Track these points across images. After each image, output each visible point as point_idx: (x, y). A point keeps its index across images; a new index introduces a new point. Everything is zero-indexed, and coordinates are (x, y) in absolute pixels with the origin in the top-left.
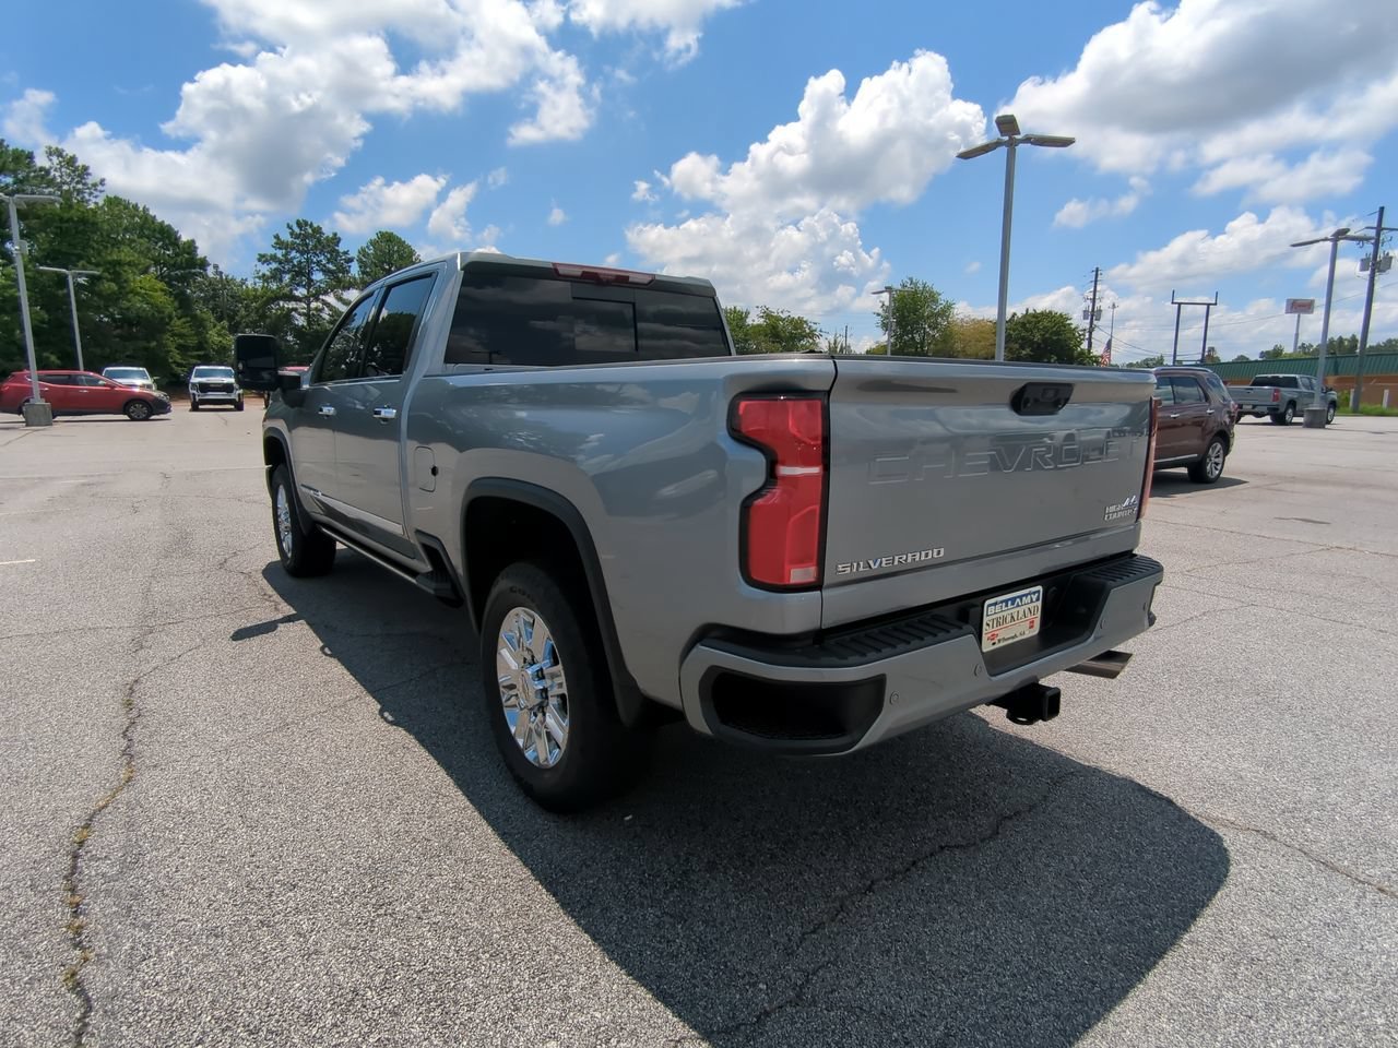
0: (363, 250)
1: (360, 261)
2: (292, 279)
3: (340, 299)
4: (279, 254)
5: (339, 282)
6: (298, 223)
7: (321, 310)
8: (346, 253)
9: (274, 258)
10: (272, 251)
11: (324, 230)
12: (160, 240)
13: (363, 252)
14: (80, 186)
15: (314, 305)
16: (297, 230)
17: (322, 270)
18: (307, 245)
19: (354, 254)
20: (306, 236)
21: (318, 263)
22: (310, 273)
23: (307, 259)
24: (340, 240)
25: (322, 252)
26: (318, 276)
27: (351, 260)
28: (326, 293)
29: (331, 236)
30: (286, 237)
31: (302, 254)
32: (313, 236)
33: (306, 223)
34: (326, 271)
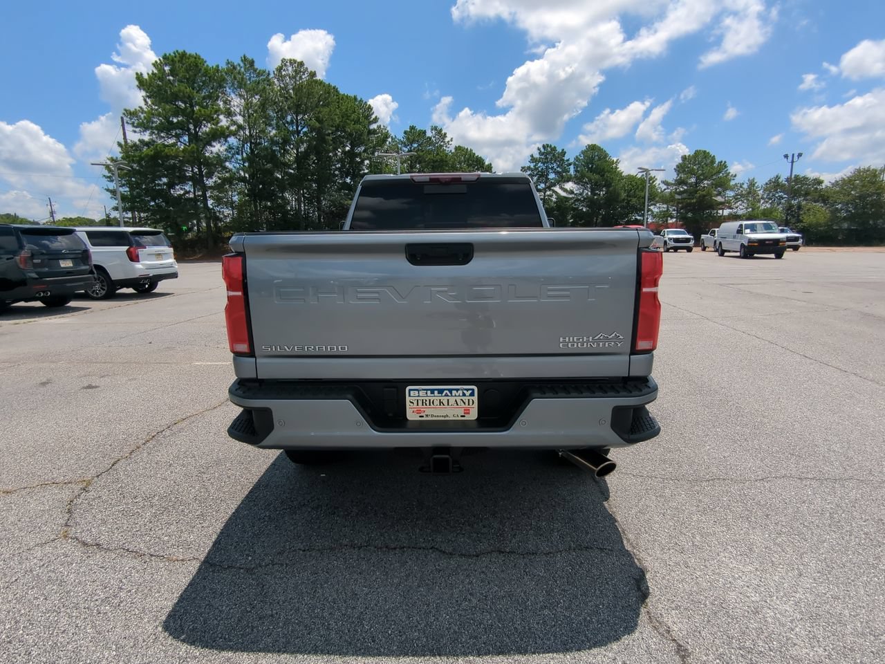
0: (577, 157)
1: (575, 164)
2: (538, 179)
3: (561, 188)
4: (532, 165)
5: (562, 179)
6: (544, 146)
7: (551, 196)
8: (568, 160)
9: (529, 168)
10: (528, 164)
11: (557, 148)
12: (476, 165)
13: (577, 159)
14: (442, 144)
15: (548, 193)
16: (542, 150)
17: (554, 172)
18: (547, 158)
19: (572, 160)
20: (547, 154)
21: (552, 168)
22: (548, 175)
23: (547, 167)
24: (565, 153)
25: (555, 161)
26: (552, 176)
27: (570, 164)
28: (555, 185)
29: (560, 151)
30: (537, 156)
31: (544, 164)
32: (550, 153)
33: (548, 145)
34: (556, 173)
